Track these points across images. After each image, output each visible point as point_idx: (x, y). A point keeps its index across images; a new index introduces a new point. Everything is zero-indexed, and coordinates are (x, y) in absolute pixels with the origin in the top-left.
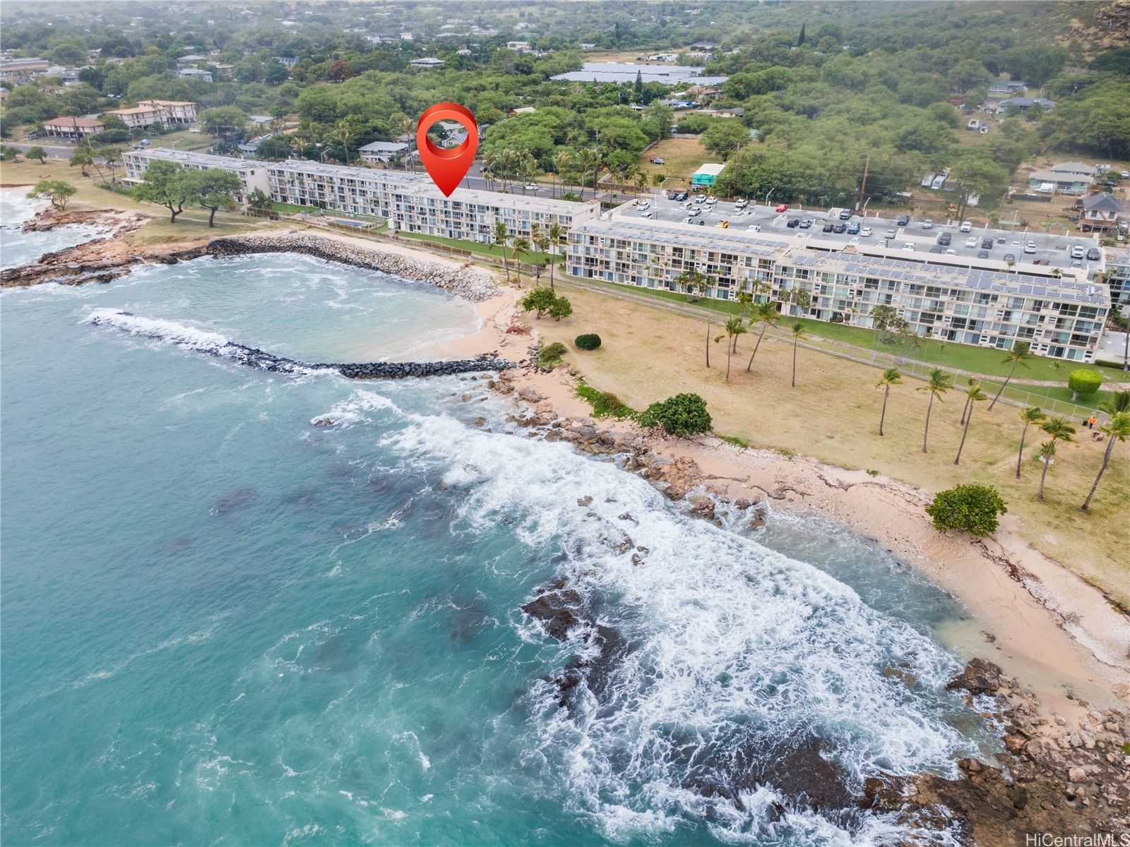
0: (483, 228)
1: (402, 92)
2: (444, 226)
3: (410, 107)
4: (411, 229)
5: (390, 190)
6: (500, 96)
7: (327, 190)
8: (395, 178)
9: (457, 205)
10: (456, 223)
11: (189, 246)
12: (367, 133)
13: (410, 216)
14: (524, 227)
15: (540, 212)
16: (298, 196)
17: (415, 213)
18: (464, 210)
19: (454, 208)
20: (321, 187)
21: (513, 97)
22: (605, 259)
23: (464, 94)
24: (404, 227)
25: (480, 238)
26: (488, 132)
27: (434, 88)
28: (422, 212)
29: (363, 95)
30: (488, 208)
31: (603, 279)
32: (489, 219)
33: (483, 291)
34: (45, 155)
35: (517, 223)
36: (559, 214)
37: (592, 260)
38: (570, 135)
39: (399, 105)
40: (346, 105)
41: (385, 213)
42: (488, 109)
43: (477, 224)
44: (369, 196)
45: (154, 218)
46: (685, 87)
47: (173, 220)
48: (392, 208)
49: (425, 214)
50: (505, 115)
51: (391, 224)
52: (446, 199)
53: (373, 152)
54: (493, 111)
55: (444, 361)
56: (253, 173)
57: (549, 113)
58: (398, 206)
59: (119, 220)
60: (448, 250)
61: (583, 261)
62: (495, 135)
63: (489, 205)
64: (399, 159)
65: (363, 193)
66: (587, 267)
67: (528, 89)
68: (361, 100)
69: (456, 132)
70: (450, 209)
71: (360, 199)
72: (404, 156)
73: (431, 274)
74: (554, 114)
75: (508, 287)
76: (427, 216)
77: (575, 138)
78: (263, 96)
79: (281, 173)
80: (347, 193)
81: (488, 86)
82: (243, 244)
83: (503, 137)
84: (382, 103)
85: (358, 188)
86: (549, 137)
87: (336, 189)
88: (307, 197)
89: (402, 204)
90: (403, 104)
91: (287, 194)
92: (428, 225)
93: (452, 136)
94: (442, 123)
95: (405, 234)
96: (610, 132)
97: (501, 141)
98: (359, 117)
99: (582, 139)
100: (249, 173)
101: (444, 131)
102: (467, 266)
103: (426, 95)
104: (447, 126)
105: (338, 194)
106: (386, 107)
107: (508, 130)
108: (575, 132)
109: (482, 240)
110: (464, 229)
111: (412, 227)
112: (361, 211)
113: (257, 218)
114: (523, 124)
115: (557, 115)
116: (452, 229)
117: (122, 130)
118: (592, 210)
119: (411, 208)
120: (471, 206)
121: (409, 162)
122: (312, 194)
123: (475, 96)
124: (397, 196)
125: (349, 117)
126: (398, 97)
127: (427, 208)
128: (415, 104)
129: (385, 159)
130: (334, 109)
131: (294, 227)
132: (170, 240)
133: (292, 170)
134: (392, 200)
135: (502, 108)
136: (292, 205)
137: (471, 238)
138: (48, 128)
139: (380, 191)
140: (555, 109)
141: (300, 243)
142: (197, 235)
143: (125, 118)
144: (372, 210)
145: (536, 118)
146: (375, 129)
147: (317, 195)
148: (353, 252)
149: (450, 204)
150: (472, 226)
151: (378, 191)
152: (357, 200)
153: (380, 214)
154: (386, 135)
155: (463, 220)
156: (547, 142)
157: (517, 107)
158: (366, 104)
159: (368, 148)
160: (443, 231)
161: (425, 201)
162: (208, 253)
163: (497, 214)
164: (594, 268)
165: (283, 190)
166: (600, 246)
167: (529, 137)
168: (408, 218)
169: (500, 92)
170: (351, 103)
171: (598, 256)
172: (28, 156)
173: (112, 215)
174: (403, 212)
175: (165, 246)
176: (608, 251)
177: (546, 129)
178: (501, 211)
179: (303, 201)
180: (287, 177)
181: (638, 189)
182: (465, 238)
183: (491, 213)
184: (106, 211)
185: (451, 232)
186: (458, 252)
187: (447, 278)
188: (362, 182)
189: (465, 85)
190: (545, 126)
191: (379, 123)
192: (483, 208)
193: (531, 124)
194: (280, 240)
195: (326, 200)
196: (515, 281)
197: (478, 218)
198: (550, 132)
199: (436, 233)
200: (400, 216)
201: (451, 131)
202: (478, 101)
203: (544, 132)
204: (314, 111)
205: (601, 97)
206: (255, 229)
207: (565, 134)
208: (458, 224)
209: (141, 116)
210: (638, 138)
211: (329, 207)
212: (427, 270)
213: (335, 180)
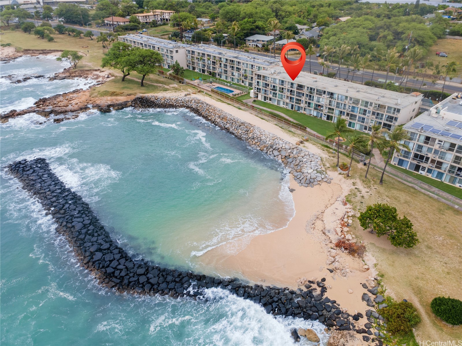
0: (318, 107)
1: (278, 6)
2: (288, 101)
3: (281, 15)
4: (265, 100)
5: (255, 69)
6: (332, 10)
7: (217, 66)
8: (261, 60)
9: (300, 87)
10: (297, 100)
11: (122, 99)
12: (252, 29)
13: (265, 91)
14: (352, 111)
15: (370, 101)
16: (201, 68)
17: (269, 89)
18: (305, 91)
19: (297, 89)
20: (214, 63)
21: (339, 11)
22: (437, 159)
23: (311, 9)
24: (260, 98)
25: (314, 113)
26: (325, 31)
27: (295, 5)
28: (274, 88)
29: (256, 8)
30: (325, 92)
31: (430, 176)
32: (324, 100)
33: (313, 176)
34: (93, 35)
35: (347, 107)
36: (387, 105)
37: (422, 157)
38: (381, 35)
39: (274, 14)
40: (245, 13)
41: (251, 84)
42: (324, 17)
43: (313, 103)
44: (242, 72)
45: (116, 77)
46: (444, 7)
47: (123, 79)
48: (254, 82)
49: (276, 90)
50: (334, 21)
51: (252, 94)
52: (292, 81)
53: (253, 41)
54: (327, 18)
55: (265, 285)
56: (177, 51)
57: (366, 20)
58: (258, 82)
59: (100, 76)
60: (287, 122)
61: (412, 156)
62: (330, 33)
63: (326, 90)
64: (268, 46)
65: (238, 69)
66: (415, 162)
67: (346, 7)
68: (254, 11)
69: (304, 31)
70: (295, 89)
71: (236, 73)
72: (270, 44)
73: (271, 147)
74: (370, 20)
75: (336, 173)
76: (277, 92)
77: (385, 37)
78: (210, 9)
79: (193, 52)
80: (229, 69)
81: (325, 5)
82: (153, 102)
83: (335, 35)
84: (265, 12)
85: (235, 66)
86: (366, 35)
87: (223, 65)
88: (206, 68)
89: (261, 82)
90: (277, 13)
91: (195, 66)
92: (277, 98)
93: (301, 33)
94: (297, 25)
95: (260, 103)
96: (411, 34)
97: (334, 37)
98: (251, 19)
99: (390, 37)
100: (174, 52)
101: (297, 29)
102: (302, 142)
103: (290, 9)
104: (299, 27)
105: (223, 68)
106: (267, 15)
107: (339, 30)
108: (386, 33)
109: (315, 114)
110: (303, 105)
111: (265, 98)
112: (235, 81)
113: (172, 81)
114: (349, 26)
115: (373, 22)
116: (294, 104)
117: (136, 24)
118: (416, 102)
119: (267, 85)
120: (311, 89)
121: (273, 49)
122: (209, 68)
123: (318, 10)
124: (258, 75)
125: (246, 20)
126: (274, 9)
127: (278, 86)
128: (283, 14)
129: (260, 46)
130: (239, 15)
131: (190, 90)
132: (113, 94)
133: (199, 51)
134: (255, 77)
135: (332, 17)
136: (197, 72)
137: (307, 112)
138: (106, 22)
139: (249, 69)
140: (369, 17)
141: (189, 104)
142: (130, 92)
143: (140, 18)
144: (243, 82)
145: (358, 22)
146: (257, 27)
147: (211, 68)
148: (219, 117)
149: (295, 86)
150: (309, 103)
151: (248, 69)
152: (234, 74)
153: (247, 85)
154: (263, 31)
155: (303, 99)
156: (365, 39)
157: (340, 17)
158: (256, 13)
159: (251, 38)
160: (287, 104)
161: (277, 81)
162: (131, 106)
163: (331, 97)
164: (422, 165)
165: (193, 63)
166: (436, 147)
167: (353, 35)
168: (263, 91)
169: (332, 8)
170: (248, 12)
171: (431, 156)
172: (85, 36)
173: (97, 73)
174: (261, 87)
175: (109, 98)
176: (444, 154)
177: (365, 30)
178: (335, 96)
179: (204, 71)
180: (196, 55)
181: (436, 77)
182: (303, 111)
183: (326, 96)
184: (96, 70)
185: (292, 105)
186: (296, 126)
187: (284, 153)
188: (239, 63)
189: (312, 4)
190: (364, 28)
191: (260, 23)
192: (321, 93)
193: (355, 27)
194: (177, 100)
195: (216, 72)
196: (344, 167)
197: (315, 98)
198: (367, 32)
199: (281, 105)
200: (259, 90)
201: (301, 29)
202: (319, 12)
203: (363, 32)
204: (228, 16)
205: (394, 11)
206: (166, 90)
207: (378, 34)
208: (299, 101)
209: (147, 17)
210: (431, 38)
211: (217, 76)
212: (269, 143)
213: (222, 59)
